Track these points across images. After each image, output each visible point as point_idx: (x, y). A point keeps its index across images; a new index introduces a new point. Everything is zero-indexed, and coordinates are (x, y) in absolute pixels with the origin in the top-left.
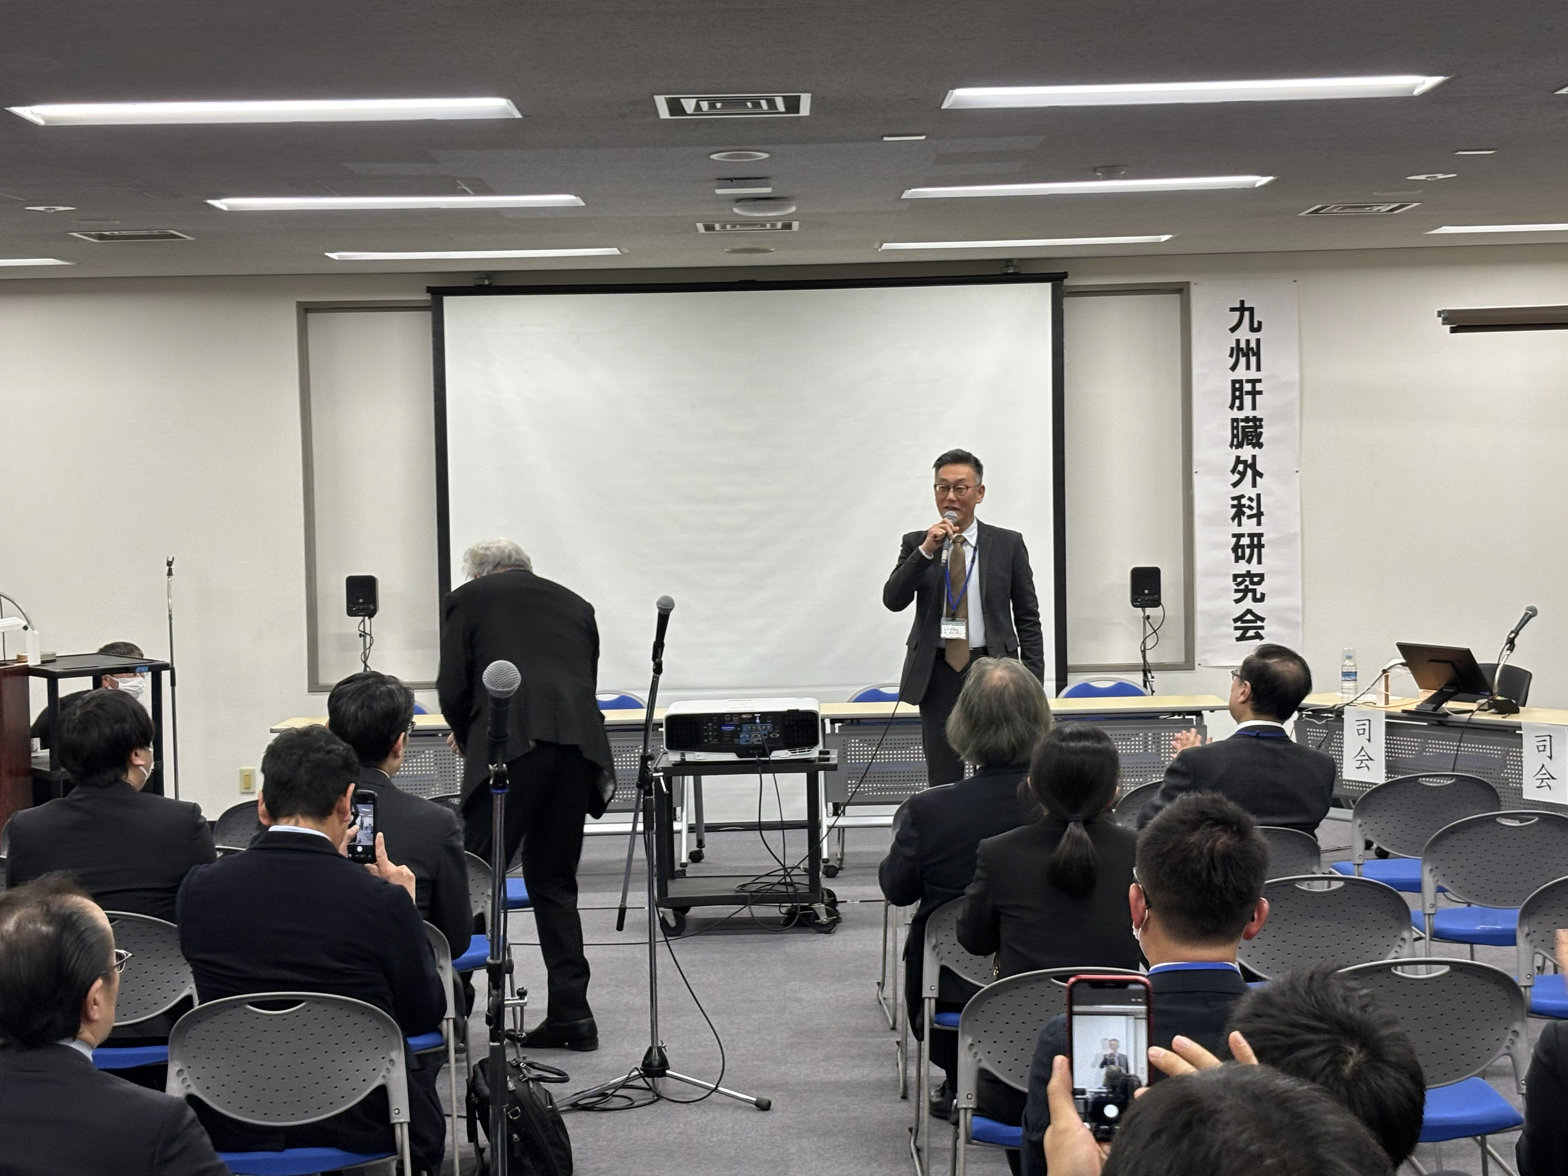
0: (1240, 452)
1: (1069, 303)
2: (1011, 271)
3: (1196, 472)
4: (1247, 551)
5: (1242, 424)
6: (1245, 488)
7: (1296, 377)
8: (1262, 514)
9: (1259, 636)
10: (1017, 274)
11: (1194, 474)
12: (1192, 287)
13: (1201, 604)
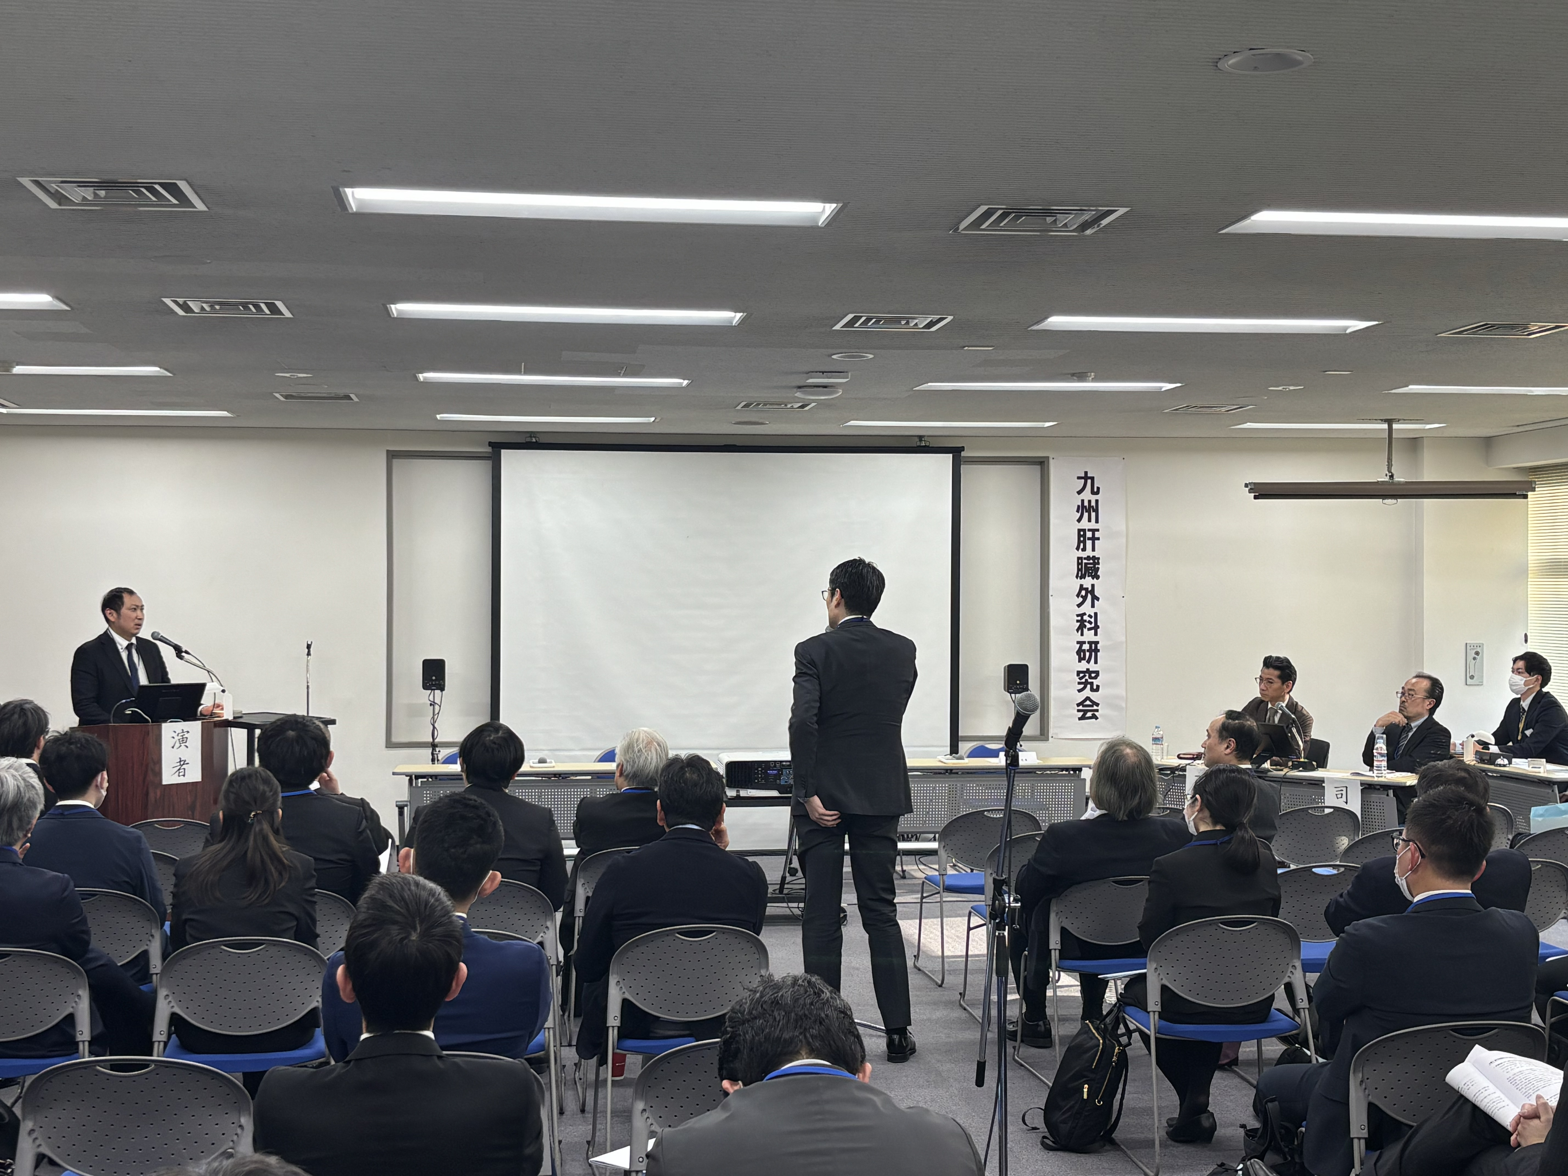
0: (1083, 581)
1: (964, 468)
2: (922, 443)
3: (1052, 595)
4: (1087, 654)
5: (1085, 561)
6: (1087, 608)
7: (1124, 528)
8: (1098, 627)
9: (1094, 717)
10: (928, 446)
11: (1050, 597)
12: (1051, 461)
13: (1054, 692)
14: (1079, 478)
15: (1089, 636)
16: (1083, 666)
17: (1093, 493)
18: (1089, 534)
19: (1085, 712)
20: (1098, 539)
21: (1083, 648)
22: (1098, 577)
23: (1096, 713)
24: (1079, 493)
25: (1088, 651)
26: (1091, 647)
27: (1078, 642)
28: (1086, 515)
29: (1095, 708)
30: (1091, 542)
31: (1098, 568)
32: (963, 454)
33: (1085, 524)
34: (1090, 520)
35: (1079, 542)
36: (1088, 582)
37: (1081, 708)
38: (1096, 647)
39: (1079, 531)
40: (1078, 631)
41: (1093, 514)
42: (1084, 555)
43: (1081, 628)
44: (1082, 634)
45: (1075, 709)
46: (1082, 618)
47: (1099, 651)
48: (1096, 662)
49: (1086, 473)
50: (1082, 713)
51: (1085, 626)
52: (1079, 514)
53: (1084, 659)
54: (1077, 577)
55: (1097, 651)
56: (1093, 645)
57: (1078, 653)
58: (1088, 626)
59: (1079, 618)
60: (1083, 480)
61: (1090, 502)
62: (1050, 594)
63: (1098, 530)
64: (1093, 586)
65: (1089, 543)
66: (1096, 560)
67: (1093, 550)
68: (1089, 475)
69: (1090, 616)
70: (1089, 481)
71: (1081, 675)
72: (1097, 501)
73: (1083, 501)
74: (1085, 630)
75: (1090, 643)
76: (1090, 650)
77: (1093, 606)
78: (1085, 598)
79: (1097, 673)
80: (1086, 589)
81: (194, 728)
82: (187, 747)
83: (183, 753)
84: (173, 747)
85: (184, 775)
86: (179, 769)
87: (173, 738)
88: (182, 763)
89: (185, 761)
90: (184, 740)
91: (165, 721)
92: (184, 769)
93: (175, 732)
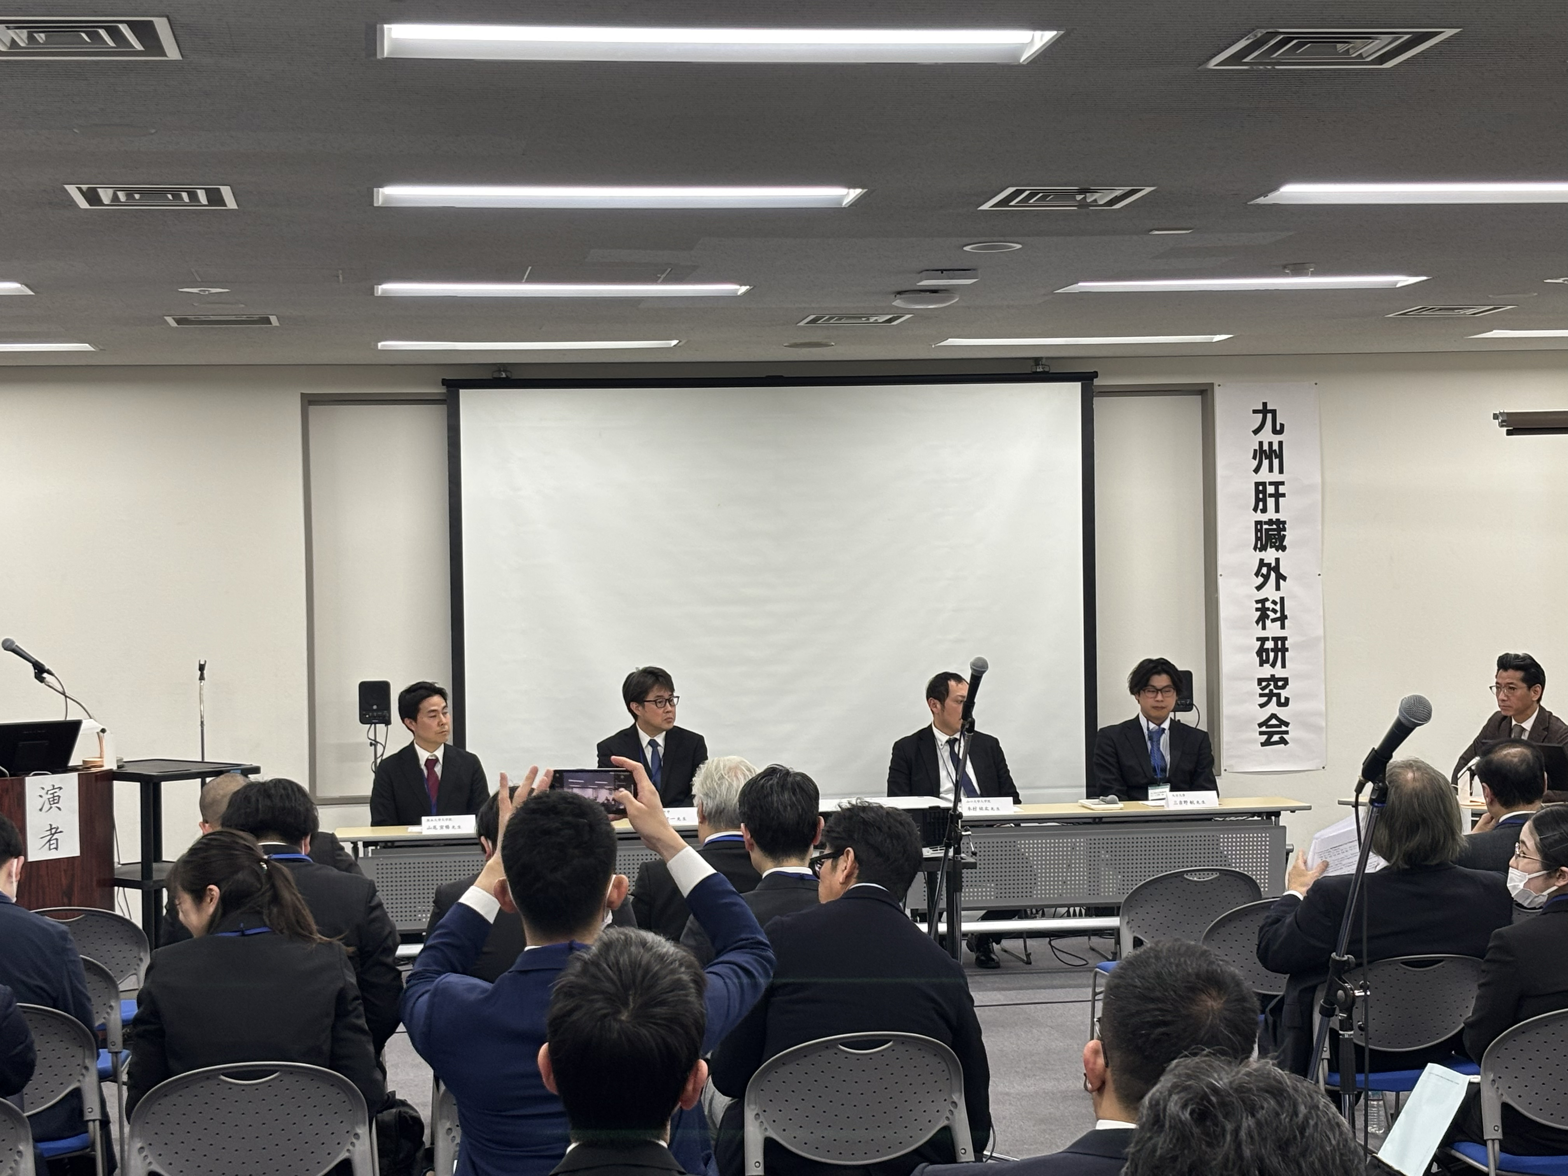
0: (1264, 555)
1: (1098, 403)
2: (1039, 369)
3: (1221, 575)
4: (1272, 655)
5: (1265, 527)
6: (1269, 592)
7: (1318, 479)
8: (1286, 617)
9: (1283, 741)
10: (1047, 373)
11: (1219, 577)
12: (1216, 388)
13: (1227, 708)
14: (1255, 412)
15: (1273, 629)
16: (1267, 671)
17: (1275, 432)
18: (1271, 490)
19: (1271, 735)
20: (1283, 495)
21: (1266, 647)
22: (1284, 549)
23: (1285, 736)
24: (1256, 432)
25: (1272, 650)
26: (1276, 644)
27: (1258, 639)
28: (1266, 462)
29: (1284, 728)
30: (1273, 499)
31: (1284, 536)
32: (1096, 382)
33: (1265, 476)
34: (1271, 470)
35: (1257, 500)
36: (1270, 555)
37: (1264, 729)
38: (1283, 644)
39: (1257, 484)
40: (1257, 622)
41: (1276, 462)
42: (1264, 517)
43: (1262, 619)
44: (1264, 628)
45: (1255, 731)
46: (1263, 605)
47: (1287, 650)
48: (1284, 666)
49: (1265, 404)
50: (1265, 737)
51: (1268, 617)
52: (1256, 463)
53: (1267, 661)
54: (1255, 548)
55: (1284, 650)
56: (1279, 642)
57: (1259, 653)
58: (1272, 615)
59: (1259, 606)
60: (1261, 415)
61: (1271, 444)
62: (1219, 573)
63: (1282, 483)
64: (1277, 560)
65: (1271, 502)
66: (1280, 525)
67: (1277, 510)
68: (1269, 408)
69: (1274, 603)
70: (1269, 416)
71: (1264, 684)
72: (1281, 443)
73: (1261, 443)
74: (1268, 622)
75: (1275, 639)
76: (1275, 650)
77: (1278, 588)
78: (1266, 578)
79: (1286, 680)
80: (1268, 565)
81: (69, 783)
82: (59, 809)
83: (54, 818)
84: (41, 810)
85: (56, 848)
86: (50, 841)
87: (41, 796)
88: (53, 831)
89: (57, 828)
90: (55, 800)
91: (27, 775)
92: (57, 839)
93: (43, 788)
